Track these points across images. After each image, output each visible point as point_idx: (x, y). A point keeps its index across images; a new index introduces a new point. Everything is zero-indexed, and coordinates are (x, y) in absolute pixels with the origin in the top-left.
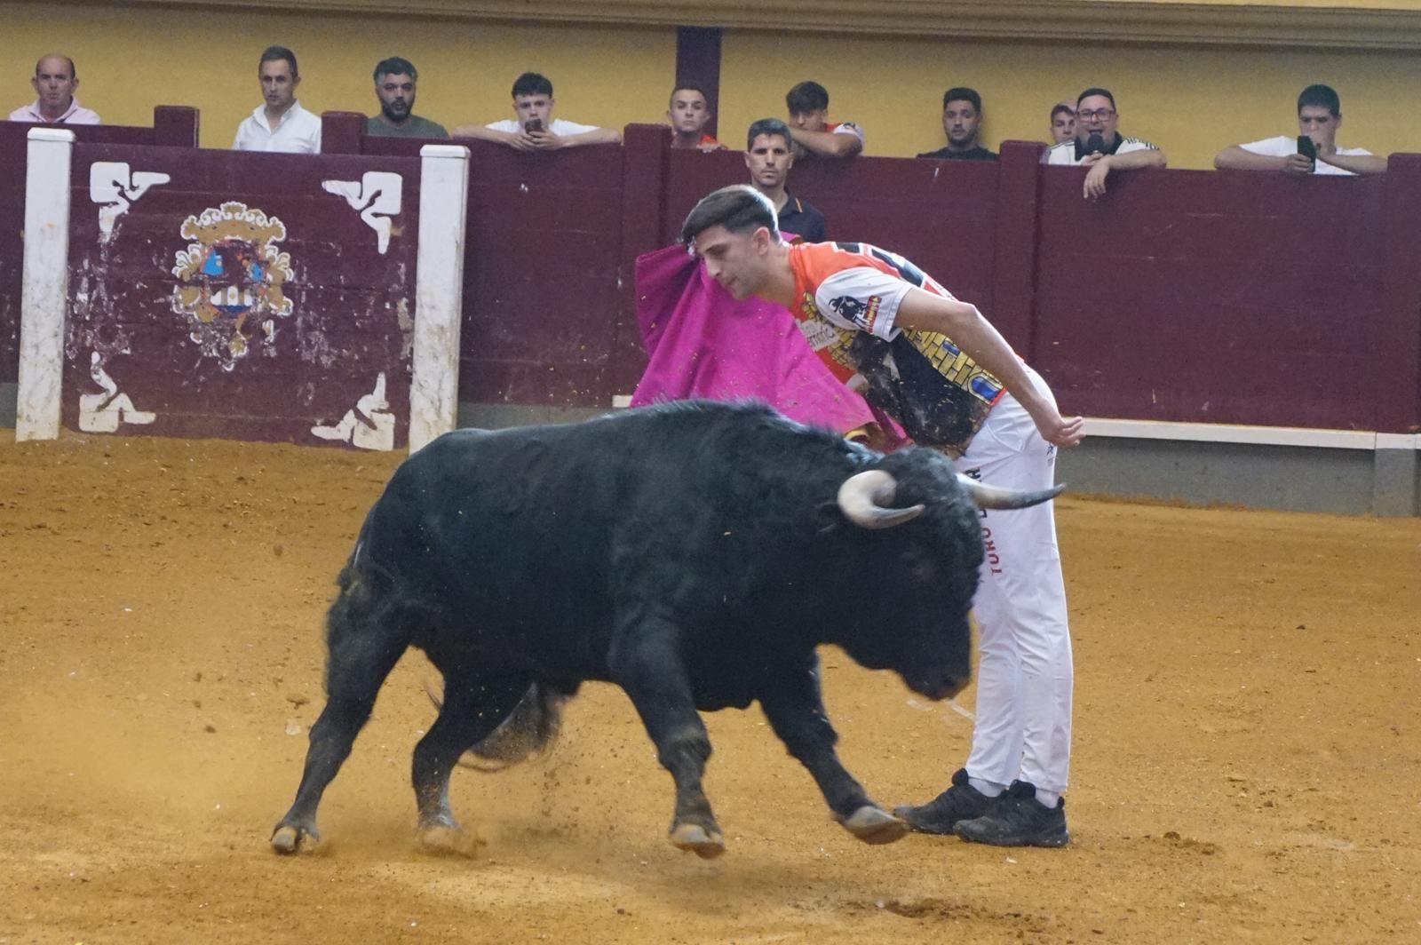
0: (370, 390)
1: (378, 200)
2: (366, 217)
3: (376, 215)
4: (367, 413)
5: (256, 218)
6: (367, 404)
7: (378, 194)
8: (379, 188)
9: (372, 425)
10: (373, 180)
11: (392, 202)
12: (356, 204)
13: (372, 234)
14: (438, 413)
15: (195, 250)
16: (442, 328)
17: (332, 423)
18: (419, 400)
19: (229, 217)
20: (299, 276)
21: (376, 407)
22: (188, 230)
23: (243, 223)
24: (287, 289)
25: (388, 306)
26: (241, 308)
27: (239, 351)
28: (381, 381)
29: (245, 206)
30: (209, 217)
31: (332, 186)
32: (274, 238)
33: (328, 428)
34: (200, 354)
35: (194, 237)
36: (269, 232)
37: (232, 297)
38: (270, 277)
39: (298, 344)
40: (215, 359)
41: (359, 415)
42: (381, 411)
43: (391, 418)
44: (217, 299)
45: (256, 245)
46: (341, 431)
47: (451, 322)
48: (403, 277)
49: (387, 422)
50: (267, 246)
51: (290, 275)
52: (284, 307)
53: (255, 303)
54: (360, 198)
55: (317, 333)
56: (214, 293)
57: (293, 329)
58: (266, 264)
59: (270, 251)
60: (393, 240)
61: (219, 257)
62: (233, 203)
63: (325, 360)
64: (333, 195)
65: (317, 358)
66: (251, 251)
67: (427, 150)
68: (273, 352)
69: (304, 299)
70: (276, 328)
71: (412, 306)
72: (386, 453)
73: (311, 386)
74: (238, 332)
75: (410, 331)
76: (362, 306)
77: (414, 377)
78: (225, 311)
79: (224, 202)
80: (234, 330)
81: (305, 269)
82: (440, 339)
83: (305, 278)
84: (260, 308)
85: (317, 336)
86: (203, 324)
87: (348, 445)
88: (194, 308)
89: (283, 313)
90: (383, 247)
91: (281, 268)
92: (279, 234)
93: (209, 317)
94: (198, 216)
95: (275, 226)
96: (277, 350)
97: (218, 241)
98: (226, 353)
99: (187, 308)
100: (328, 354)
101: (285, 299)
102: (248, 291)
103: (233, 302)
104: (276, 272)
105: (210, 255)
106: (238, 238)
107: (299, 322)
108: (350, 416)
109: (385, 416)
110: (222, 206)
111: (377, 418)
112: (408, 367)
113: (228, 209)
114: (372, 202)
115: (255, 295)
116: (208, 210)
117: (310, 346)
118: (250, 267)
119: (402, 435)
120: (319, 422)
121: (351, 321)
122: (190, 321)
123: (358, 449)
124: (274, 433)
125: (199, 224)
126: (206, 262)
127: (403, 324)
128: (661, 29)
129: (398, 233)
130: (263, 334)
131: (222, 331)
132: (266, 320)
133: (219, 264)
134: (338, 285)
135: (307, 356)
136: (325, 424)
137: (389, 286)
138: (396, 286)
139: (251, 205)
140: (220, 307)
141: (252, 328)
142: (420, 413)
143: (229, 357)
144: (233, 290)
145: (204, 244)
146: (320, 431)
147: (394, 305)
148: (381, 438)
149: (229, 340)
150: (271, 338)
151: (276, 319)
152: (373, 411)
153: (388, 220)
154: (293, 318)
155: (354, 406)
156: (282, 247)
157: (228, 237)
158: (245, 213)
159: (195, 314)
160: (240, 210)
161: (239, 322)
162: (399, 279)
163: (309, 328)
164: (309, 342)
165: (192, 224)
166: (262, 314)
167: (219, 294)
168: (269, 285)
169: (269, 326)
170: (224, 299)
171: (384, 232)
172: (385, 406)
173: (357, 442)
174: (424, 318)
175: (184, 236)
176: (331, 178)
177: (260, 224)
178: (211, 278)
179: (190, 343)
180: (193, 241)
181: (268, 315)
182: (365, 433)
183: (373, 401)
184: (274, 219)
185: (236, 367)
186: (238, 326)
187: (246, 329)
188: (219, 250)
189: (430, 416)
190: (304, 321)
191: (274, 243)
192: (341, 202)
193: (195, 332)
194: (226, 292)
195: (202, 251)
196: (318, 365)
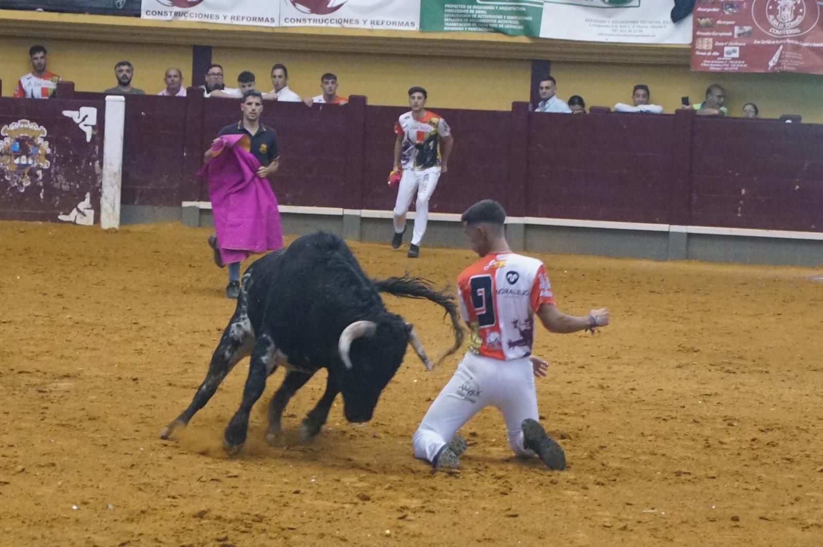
0: (84, 200)
1: (87, 119)
2: (81, 126)
3: (86, 125)
4: (82, 210)
5: (34, 126)
6: (82, 206)
7: (86, 116)
8: (86, 114)
9: (85, 215)
10: (84, 110)
11: (92, 120)
12: (77, 121)
13: (84, 133)
14: (114, 208)
15: (7, 140)
16: (115, 174)
17: (67, 214)
18: (105, 204)
19: (22, 126)
20: (52, 151)
21: (86, 207)
22: (5, 132)
23: (28, 129)
24: (47, 157)
25: (91, 164)
26: (27, 165)
27: (27, 183)
28: (88, 195)
29: (28, 121)
30: (13, 126)
31: (67, 113)
32: (41, 135)
33: (65, 216)
34: (10, 185)
35: (7, 134)
36: (40, 132)
37: (23, 160)
38: (40, 152)
39: (52, 180)
40: (16, 187)
41: (79, 210)
42: (88, 209)
43: (92, 212)
44: (17, 161)
45: (34, 138)
46: (71, 217)
47: (119, 171)
48: (97, 152)
49: (91, 214)
50: (39, 139)
51: (49, 151)
52: (46, 164)
53: (33, 163)
54: (79, 118)
55: (60, 175)
56: (16, 158)
57: (50, 174)
58: (38, 146)
59: (40, 141)
60: (93, 136)
61: (18, 143)
62: (24, 120)
63: (64, 187)
64: (67, 117)
65: (61, 186)
66: (32, 141)
67: (108, 98)
68: (41, 184)
69: (54, 161)
70: (42, 173)
71: (101, 165)
72: (90, 226)
73: (58, 198)
74: (26, 175)
75: (101, 175)
76: (79, 164)
77: (103, 194)
78: (21, 167)
79: (20, 119)
80: (24, 174)
81: (55, 148)
82: (114, 177)
83: (55, 152)
84: (35, 165)
85: (60, 177)
86: (11, 172)
87: (74, 223)
88: (7, 165)
89: (46, 167)
90: (89, 139)
91: (45, 148)
92: (43, 133)
93: (14, 169)
94: (8, 125)
95: (42, 130)
96: (43, 183)
97: (17, 137)
98: (21, 184)
99: (4, 165)
100: (65, 184)
101: (47, 161)
102: (30, 158)
103: (24, 162)
104: (42, 149)
105: (14, 142)
106: (26, 135)
107: (52, 171)
108: (75, 211)
109: (89, 211)
110: (19, 121)
111: (86, 212)
112: (100, 190)
113: (21, 123)
114: (84, 120)
115: (33, 159)
116: (13, 123)
117: (57, 181)
118: (31, 147)
119: (97, 219)
120: (61, 213)
121: (75, 170)
122: (5, 171)
123: (78, 225)
124: (43, 218)
125: (9, 129)
126: (12, 145)
127: (97, 171)
128: (186, 46)
129: (95, 133)
130: (37, 176)
131: (19, 175)
132: (39, 169)
133: (18, 146)
134: (69, 154)
135: (56, 185)
136: (63, 214)
137: (91, 155)
138: (94, 156)
139: (32, 121)
140: (18, 165)
141: (32, 174)
142: (106, 210)
143: (22, 186)
144: (24, 157)
145: (11, 138)
146: (62, 217)
147: (93, 164)
148: (89, 220)
149: (23, 178)
150: (41, 177)
151: (42, 169)
152: (85, 209)
153: (90, 128)
154: (50, 169)
155: (76, 206)
156: (45, 139)
157: (22, 135)
158: (29, 125)
159: (8, 168)
160: (27, 123)
161: (27, 171)
162: (95, 153)
163: (56, 173)
164: (57, 179)
165: (6, 129)
166: (37, 167)
167: (18, 159)
168: (39, 155)
169: (39, 172)
170: (20, 161)
171: (89, 132)
172: (90, 206)
173: (78, 222)
174: (107, 169)
175: (3, 134)
176: (66, 109)
177: (36, 129)
178: (15, 152)
179: (4, 179)
180: (6, 136)
181: (39, 168)
182: (81, 218)
183: (84, 205)
184: (42, 127)
185: (25, 190)
186: (26, 173)
187: (28, 174)
188: (18, 140)
189: (110, 210)
190: (55, 171)
191: (42, 137)
192: (70, 120)
193: (8, 175)
194: (21, 158)
195: (11, 142)
196: (61, 189)
